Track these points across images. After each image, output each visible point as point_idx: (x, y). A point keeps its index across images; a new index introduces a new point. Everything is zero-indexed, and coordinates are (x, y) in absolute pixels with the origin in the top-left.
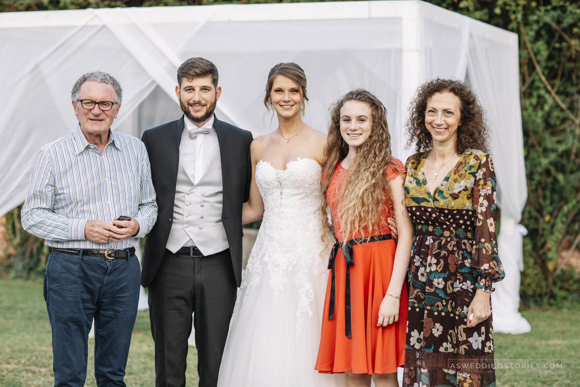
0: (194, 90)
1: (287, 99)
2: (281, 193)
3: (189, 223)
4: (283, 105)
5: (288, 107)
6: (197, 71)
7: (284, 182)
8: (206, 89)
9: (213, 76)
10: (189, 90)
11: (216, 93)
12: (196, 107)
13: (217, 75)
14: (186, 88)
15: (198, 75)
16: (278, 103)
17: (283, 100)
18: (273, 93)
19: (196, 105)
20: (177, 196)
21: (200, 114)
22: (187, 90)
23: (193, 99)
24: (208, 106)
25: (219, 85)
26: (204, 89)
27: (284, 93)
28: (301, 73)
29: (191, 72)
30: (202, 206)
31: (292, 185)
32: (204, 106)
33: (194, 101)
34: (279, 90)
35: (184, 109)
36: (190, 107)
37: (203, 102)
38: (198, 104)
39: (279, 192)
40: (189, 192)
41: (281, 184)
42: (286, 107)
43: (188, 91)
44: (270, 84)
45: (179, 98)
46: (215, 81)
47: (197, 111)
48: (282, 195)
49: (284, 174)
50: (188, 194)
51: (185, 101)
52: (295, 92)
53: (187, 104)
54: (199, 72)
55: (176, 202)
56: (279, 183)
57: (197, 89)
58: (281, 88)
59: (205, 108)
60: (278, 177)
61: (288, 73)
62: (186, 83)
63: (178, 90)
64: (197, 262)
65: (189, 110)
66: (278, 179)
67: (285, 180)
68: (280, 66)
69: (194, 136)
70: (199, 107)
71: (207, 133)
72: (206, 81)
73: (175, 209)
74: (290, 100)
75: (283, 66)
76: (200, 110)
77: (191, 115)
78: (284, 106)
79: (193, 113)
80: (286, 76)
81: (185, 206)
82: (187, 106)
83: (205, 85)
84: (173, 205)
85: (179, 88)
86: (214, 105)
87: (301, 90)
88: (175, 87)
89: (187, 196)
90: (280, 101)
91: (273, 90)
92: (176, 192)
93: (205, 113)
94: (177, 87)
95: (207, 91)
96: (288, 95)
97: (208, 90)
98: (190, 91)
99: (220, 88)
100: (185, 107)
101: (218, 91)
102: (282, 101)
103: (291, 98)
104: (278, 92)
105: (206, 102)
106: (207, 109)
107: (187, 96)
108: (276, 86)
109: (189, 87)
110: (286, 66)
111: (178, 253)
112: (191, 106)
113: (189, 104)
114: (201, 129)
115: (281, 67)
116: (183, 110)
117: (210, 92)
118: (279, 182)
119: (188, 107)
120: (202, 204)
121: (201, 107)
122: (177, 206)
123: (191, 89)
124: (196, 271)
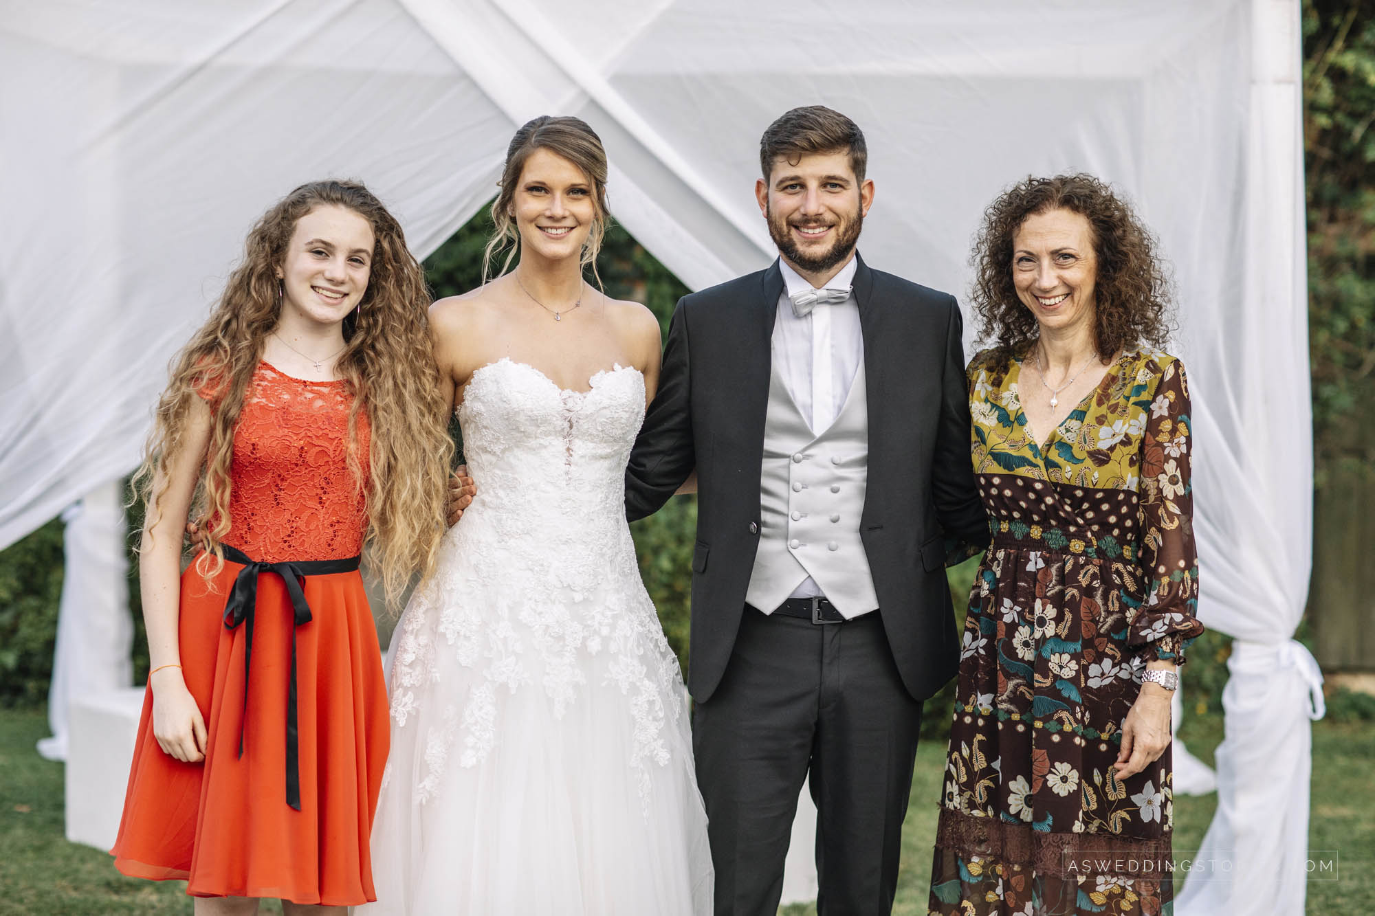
0: (803, 186)
1: (558, 211)
2: (568, 449)
3: (805, 537)
4: (547, 228)
5: (559, 231)
6: (815, 136)
7: (581, 422)
8: (834, 185)
9: (853, 150)
10: (792, 186)
11: (861, 197)
12: (811, 231)
13: (864, 150)
14: (782, 182)
15: (815, 149)
16: (532, 220)
17: (548, 213)
18: (520, 193)
19: (811, 225)
20: (767, 465)
21: (820, 250)
22: (786, 188)
23: (802, 210)
24: (842, 228)
25: (868, 176)
26: (831, 183)
27: (549, 195)
28: (595, 146)
29: (798, 140)
30: (835, 491)
31: (602, 431)
32: (830, 227)
33: (805, 215)
34: (539, 188)
35: (777, 237)
36: (794, 232)
37: (829, 217)
38: (816, 222)
39: (563, 449)
40: (799, 456)
41: (571, 427)
42: (554, 231)
43: (790, 190)
44: (514, 172)
45: (765, 210)
46: (858, 166)
47: (814, 241)
48: (571, 455)
49: (584, 404)
50: (797, 461)
51: (781, 217)
52: (580, 196)
53: (784, 224)
54: (818, 139)
55: (765, 482)
56: (566, 424)
57: (813, 185)
58: (544, 184)
59: (833, 232)
60: (567, 407)
61: (565, 144)
62: (783, 170)
63: (763, 191)
64: (828, 636)
65: (791, 240)
66: (567, 414)
67: (587, 416)
68: (542, 124)
69: (806, 310)
70: (817, 231)
71: (836, 301)
72: (836, 164)
73: (765, 500)
74: (567, 214)
75: (549, 126)
76: (821, 238)
77: (797, 251)
78: (549, 230)
79: (801, 248)
80: (557, 152)
81: (791, 491)
82: (785, 228)
83: (832, 173)
84: (756, 490)
85: (766, 184)
86: (856, 226)
87: (594, 190)
88: (756, 182)
89: (794, 466)
90: (538, 216)
91: (521, 187)
92: (764, 453)
93: (834, 248)
94: (759, 183)
95: (837, 189)
96: (562, 202)
97: (841, 186)
98: (793, 191)
99: (871, 184)
100: (780, 233)
101: (866, 192)
102: (544, 215)
103: (569, 211)
104: (535, 193)
105: (836, 217)
106: (838, 234)
107: (786, 203)
108: (529, 177)
109: (792, 179)
110: (558, 126)
111: (776, 613)
112: (797, 228)
113: (791, 224)
114: (822, 293)
115: (543, 127)
116: (774, 238)
117: (845, 191)
118: (569, 421)
119: (789, 231)
120: (835, 485)
121: (821, 229)
122: (769, 493)
123: (797, 185)
124: (826, 661)
